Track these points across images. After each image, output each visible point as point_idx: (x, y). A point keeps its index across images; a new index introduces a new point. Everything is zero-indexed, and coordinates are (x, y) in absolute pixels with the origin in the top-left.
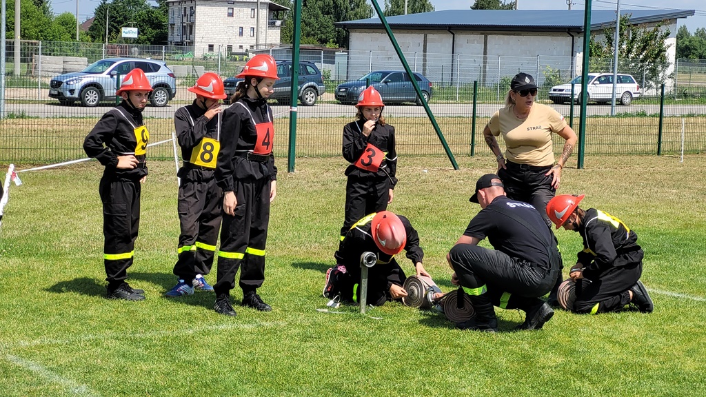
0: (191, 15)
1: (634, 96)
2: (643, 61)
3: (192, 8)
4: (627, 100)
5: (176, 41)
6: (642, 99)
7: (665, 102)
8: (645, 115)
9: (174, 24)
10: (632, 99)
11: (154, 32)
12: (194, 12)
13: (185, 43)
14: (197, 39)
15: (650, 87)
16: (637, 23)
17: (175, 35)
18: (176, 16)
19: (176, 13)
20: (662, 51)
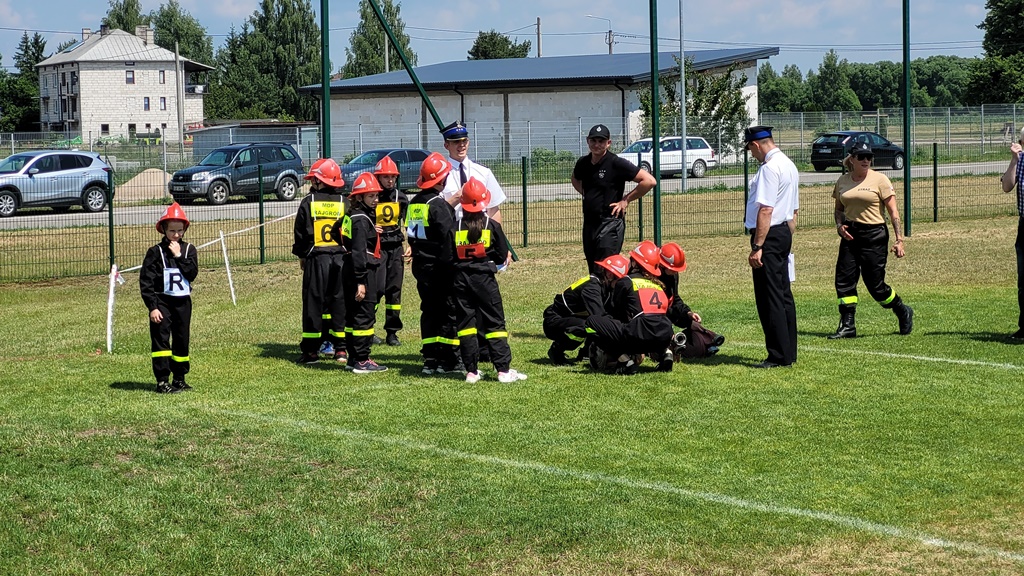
0: (73, 84)
1: (708, 165)
2: (716, 118)
3: (73, 73)
4: (700, 171)
5: (52, 121)
6: (719, 169)
7: (749, 170)
8: (725, 189)
9: (48, 98)
10: (706, 168)
11: (20, 111)
12: (78, 79)
13: (66, 124)
14: (84, 117)
15: (728, 152)
16: (705, 67)
17: (51, 113)
18: (49, 87)
19: (50, 81)
20: (740, 104)
